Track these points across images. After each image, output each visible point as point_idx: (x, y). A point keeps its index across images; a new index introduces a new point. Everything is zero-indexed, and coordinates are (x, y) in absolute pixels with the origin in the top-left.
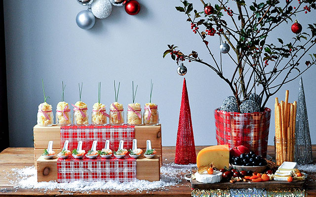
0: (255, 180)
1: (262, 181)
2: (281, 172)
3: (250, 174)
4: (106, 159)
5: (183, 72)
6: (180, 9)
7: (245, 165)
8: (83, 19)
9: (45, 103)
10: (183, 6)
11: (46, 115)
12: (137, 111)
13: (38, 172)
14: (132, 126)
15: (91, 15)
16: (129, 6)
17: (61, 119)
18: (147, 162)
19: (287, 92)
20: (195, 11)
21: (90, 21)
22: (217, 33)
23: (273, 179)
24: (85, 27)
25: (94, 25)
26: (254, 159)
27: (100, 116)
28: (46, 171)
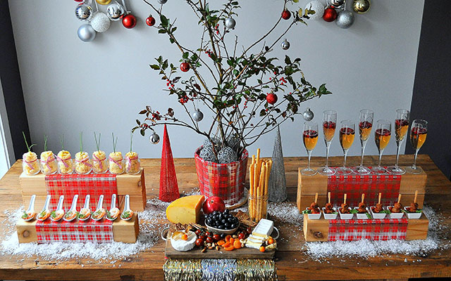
0: (227, 249)
1: (234, 249)
2: (254, 237)
3: (223, 239)
4: (84, 221)
5: (156, 141)
6: (155, 67)
7: (218, 228)
8: (83, 33)
9: (30, 152)
10: (158, 64)
11: (30, 165)
12: (119, 161)
13: (19, 234)
14: (115, 175)
15: (91, 29)
16: (126, 20)
17: (46, 169)
18: (123, 226)
19: (258, 151)
20: (172, 66)
21: (90, 35)
22: (191, 99)
23: (245, 247)
24: (86, 40)
25: (95, 37)
26: (226, 221)
27: (83, 166)
28: (26, 234)
